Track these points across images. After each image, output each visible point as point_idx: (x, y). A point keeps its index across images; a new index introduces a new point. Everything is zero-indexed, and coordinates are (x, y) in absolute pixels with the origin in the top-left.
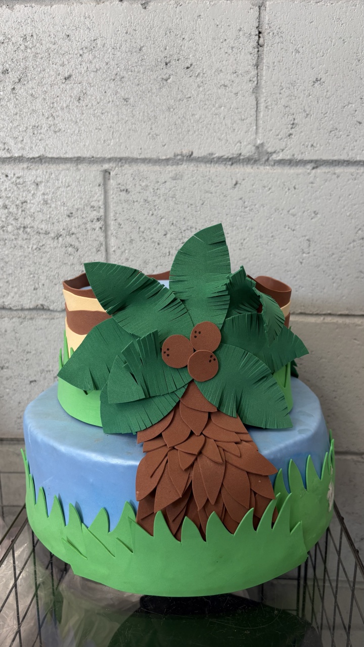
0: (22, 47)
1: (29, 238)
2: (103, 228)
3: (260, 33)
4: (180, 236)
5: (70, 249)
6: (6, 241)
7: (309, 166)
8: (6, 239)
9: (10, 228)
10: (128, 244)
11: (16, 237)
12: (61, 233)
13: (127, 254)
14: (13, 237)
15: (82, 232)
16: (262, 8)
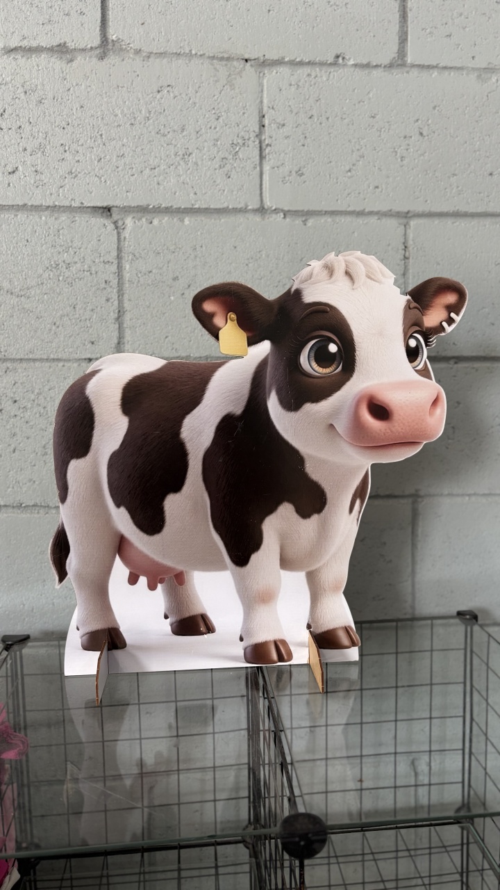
0: (192, 256)
3: (406, 247)
7: (452, 362)
16: (407, 226)
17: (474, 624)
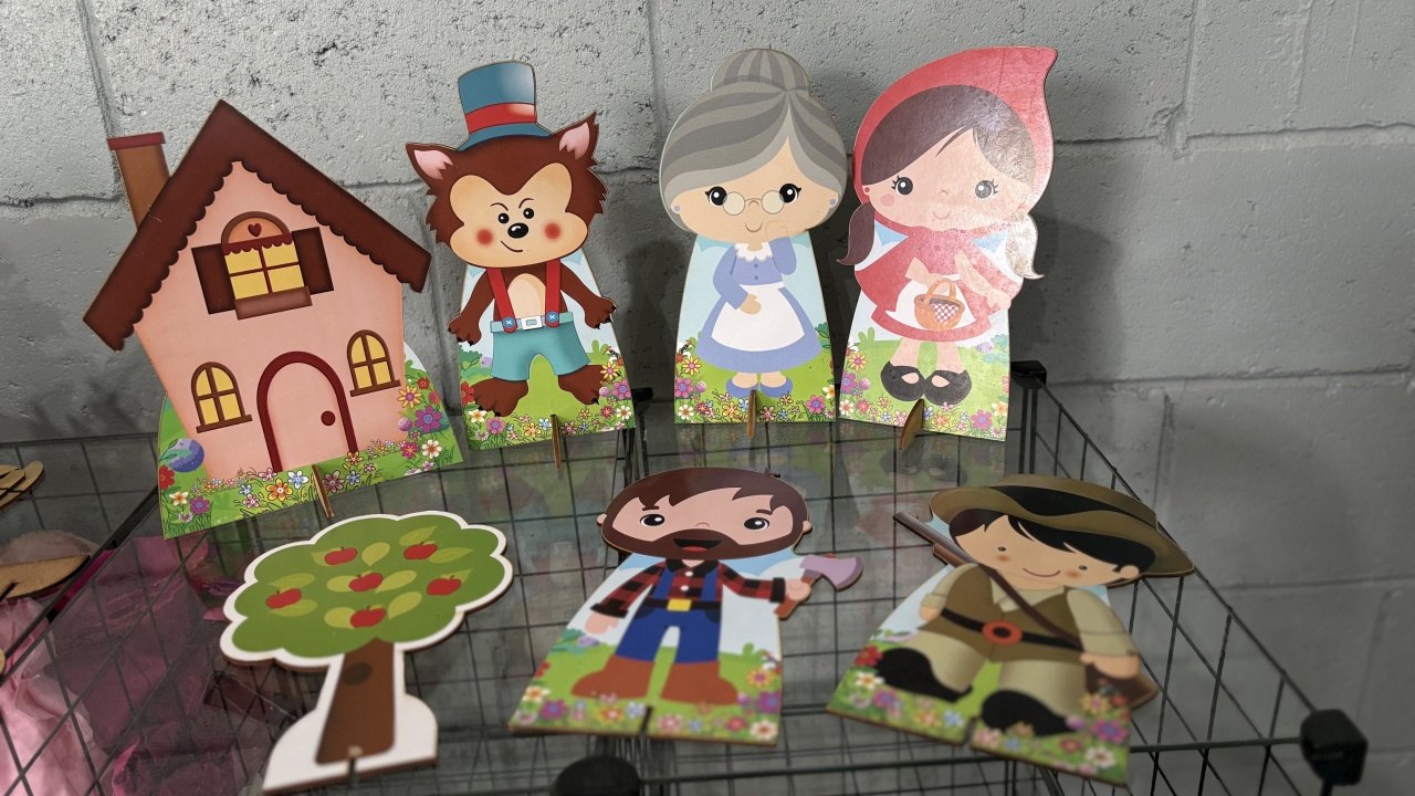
1: (505, 38)
2: (645, 10)
4: (789, 14)
5: (585, 54)
6: (464, 47)
8: (463, 44)
9: (468, 21)
10: (692, 36)
11: (482, 38)
12: (566, 24)
13: (691, 56)
14: (477, 38)
15: (605, 19)
17: (1040, 387)
